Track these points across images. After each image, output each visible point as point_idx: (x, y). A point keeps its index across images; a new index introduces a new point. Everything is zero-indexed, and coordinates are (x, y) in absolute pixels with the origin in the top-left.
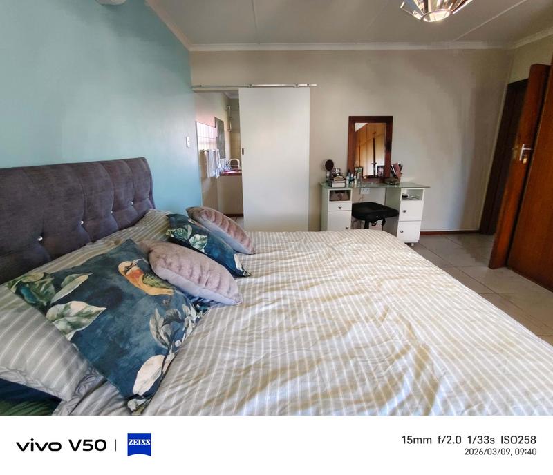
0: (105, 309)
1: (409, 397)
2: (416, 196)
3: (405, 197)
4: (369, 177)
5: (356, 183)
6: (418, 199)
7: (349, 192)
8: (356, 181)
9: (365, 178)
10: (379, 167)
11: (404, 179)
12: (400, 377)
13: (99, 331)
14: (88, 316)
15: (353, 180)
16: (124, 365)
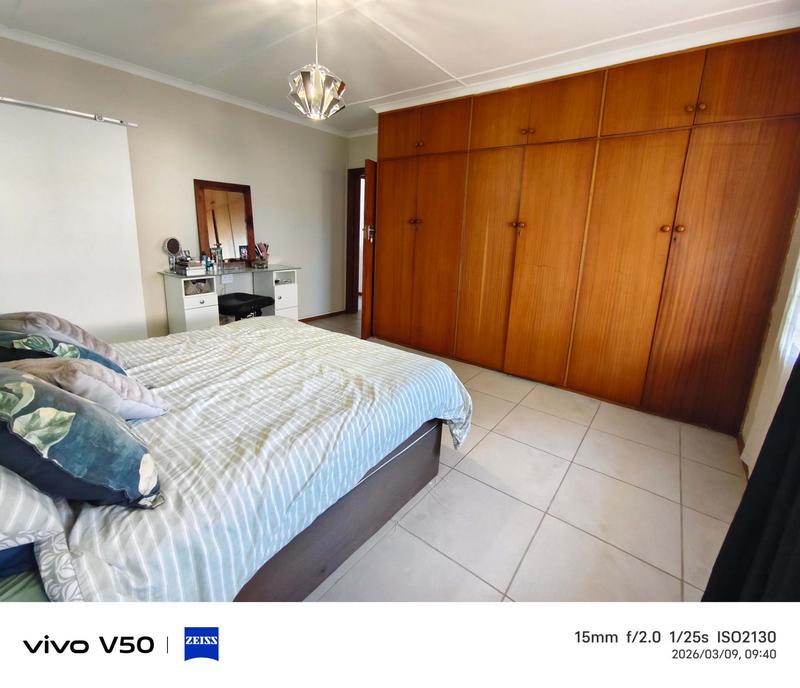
0: (74, 414)
1: (362, 399)
2: (287, 279)
3: (277, 282)
4: (231, 260)
5: (215, 269)
6: (291, 282)
7: (211, 281)
8: (215, 267)
9: (226, 261)
10: (241, 247)
11: (272, 261)
12: (353, 393)
13: (79, 438)
14: (63, 423)
15: (212, 265)
16: (121, 469)
